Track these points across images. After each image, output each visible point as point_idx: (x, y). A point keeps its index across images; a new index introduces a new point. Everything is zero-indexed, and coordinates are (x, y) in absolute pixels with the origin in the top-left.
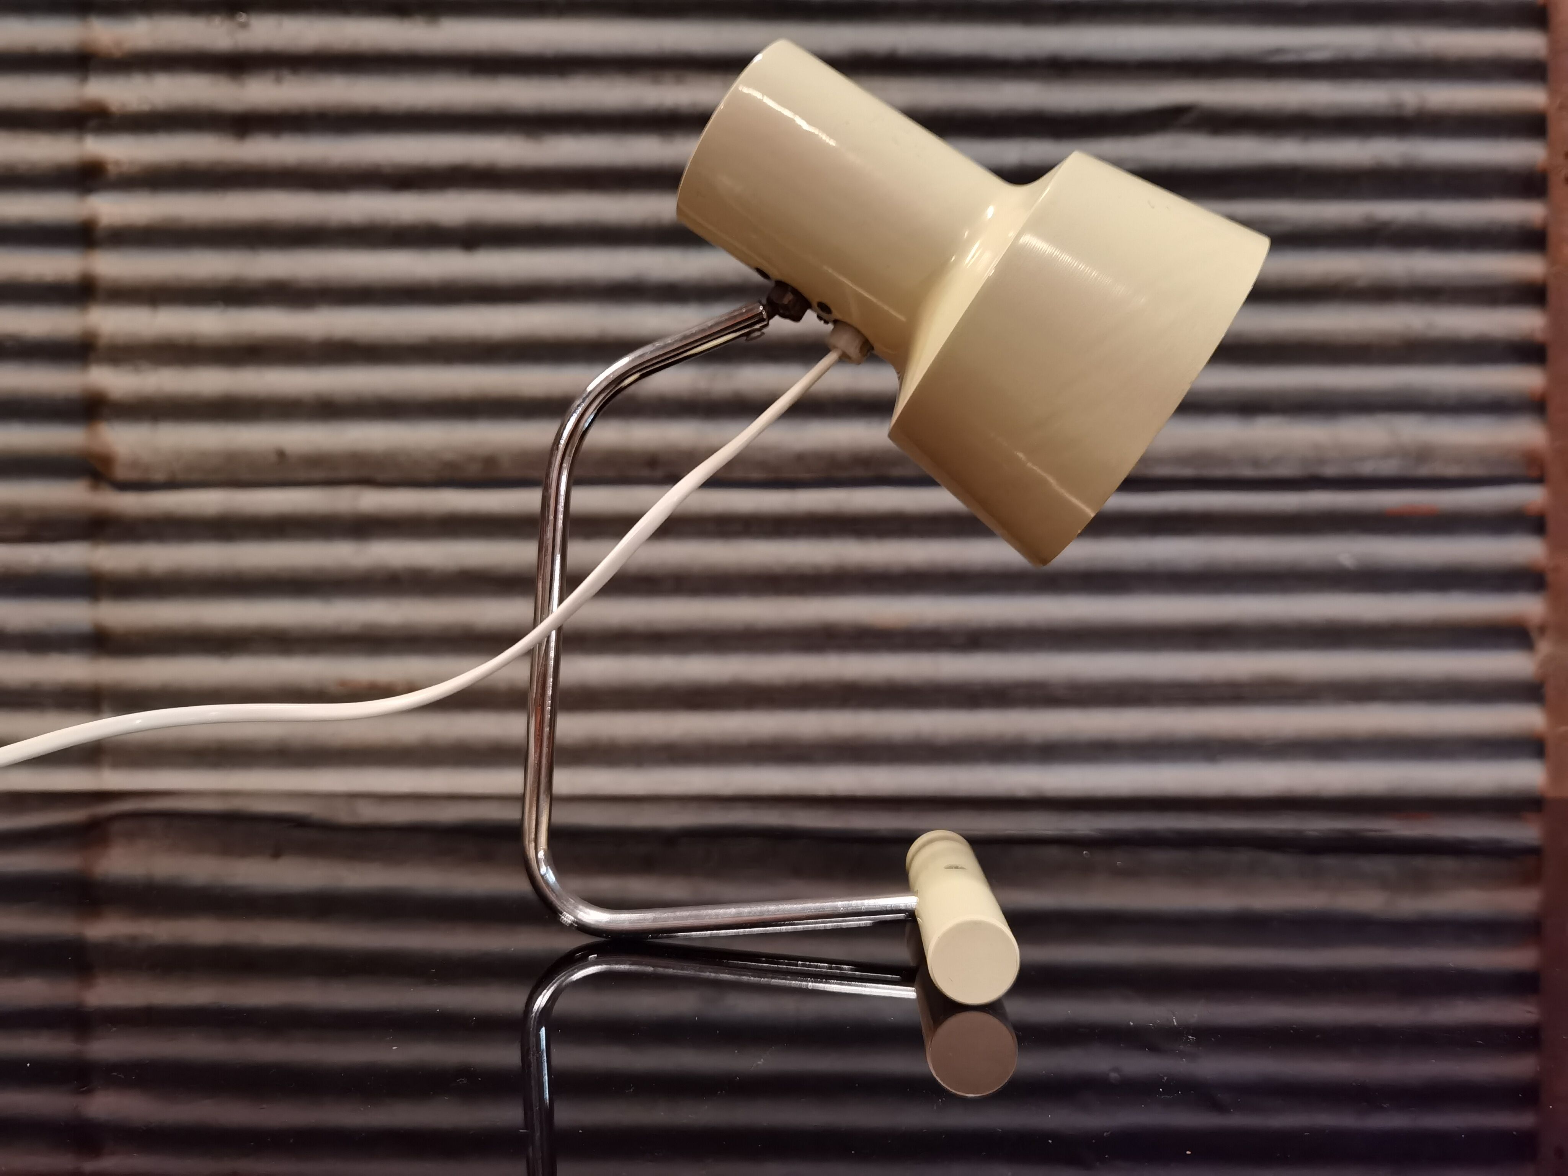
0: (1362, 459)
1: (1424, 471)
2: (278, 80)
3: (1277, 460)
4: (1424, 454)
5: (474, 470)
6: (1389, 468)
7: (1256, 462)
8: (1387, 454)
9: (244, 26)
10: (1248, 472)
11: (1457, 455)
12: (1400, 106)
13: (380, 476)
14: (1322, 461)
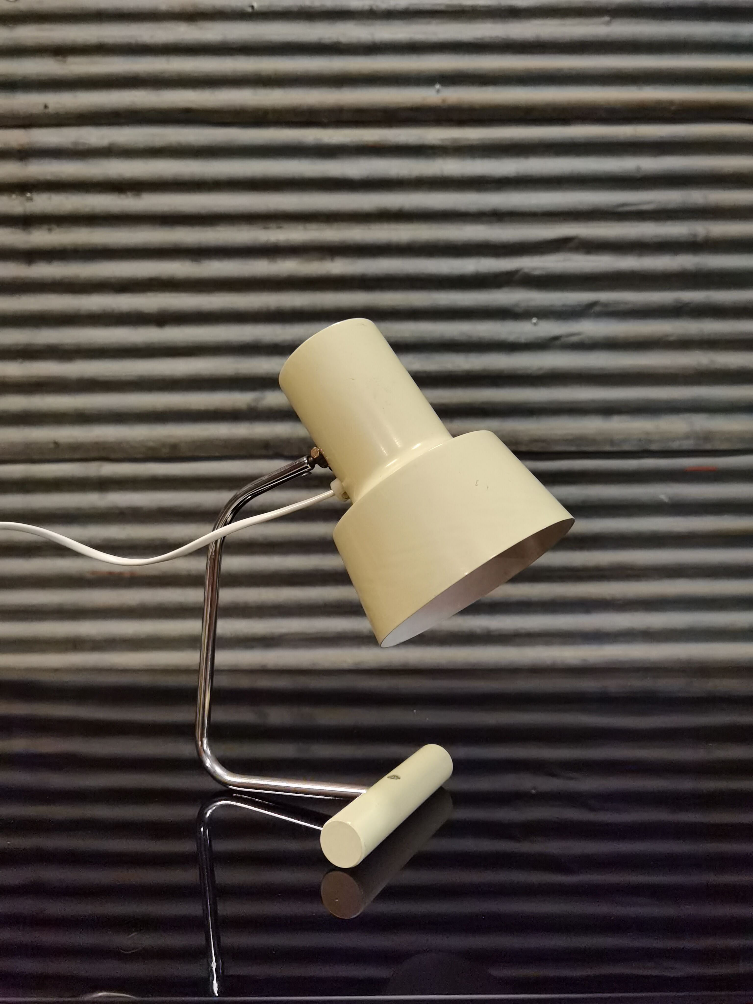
0: (674, 440)
1: (708, 447)
2: (50, 230)
3: (625, 441)
4: (708, 436)
5: (165, 452)
6: (687, 445)
7: (612, 442)
8: (687, 437)
9: (30, 199)
10: (608, 448)
11: (728, 437)
12: (695, 236)
13: (113, 456)
14: (650, 441)
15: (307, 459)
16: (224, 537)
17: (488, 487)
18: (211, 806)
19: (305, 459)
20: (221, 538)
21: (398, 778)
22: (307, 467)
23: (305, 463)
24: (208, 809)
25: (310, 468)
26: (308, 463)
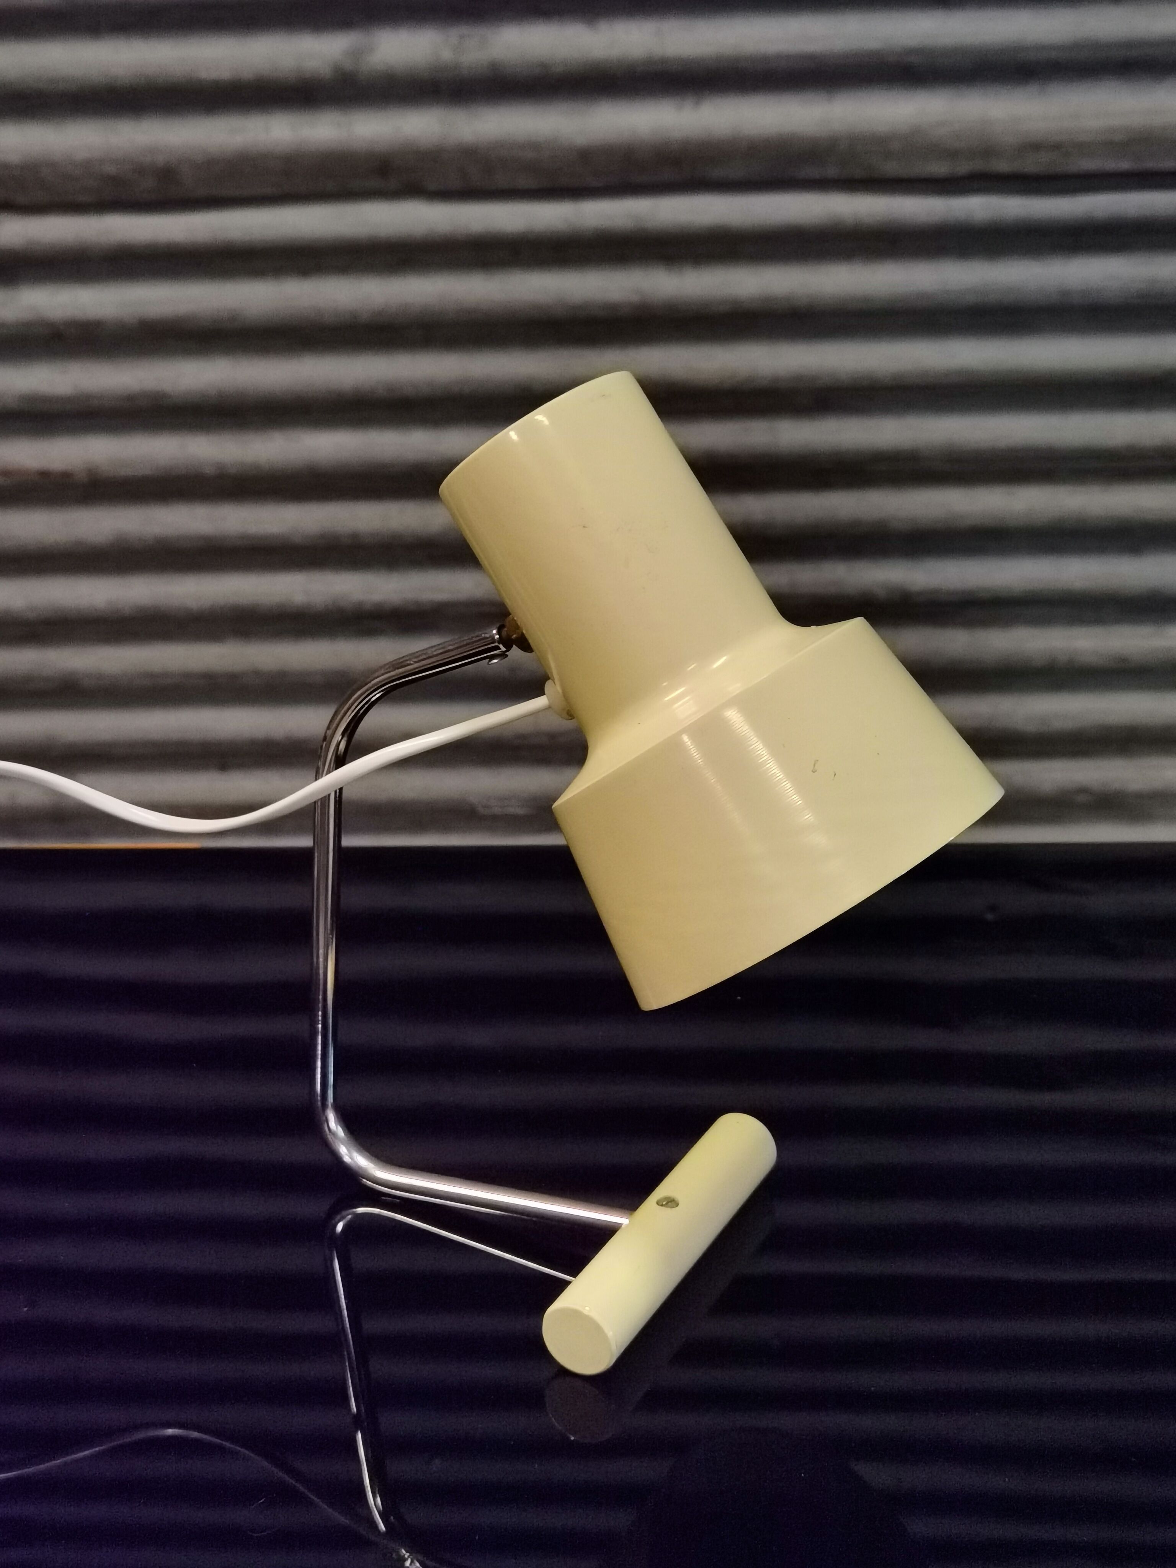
15: (499, 633)
16: (341, 789)
17: (835, 775)
18: (344, 1213)
19: (494, 632)
20: (336, 792)
21: (670, 1202)
22: (498, 648)
23: (494, 641)
24: (339, 1217)
25: (504, 649)
26: (501, 641)
